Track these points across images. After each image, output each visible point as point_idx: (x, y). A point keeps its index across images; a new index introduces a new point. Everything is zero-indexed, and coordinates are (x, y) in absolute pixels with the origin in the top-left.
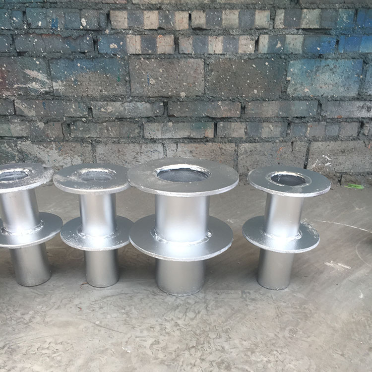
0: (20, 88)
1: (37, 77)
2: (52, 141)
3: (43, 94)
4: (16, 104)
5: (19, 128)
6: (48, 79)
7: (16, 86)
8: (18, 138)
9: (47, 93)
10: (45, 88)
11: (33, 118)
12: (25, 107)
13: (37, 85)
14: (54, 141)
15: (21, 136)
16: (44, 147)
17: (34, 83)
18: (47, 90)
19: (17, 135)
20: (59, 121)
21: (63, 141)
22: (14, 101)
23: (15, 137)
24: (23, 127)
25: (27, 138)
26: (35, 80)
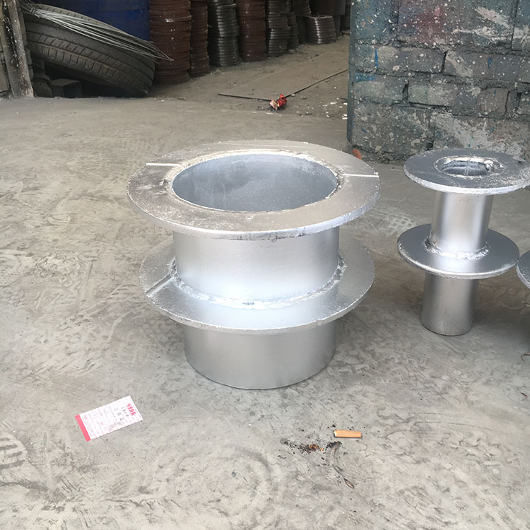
0: (461, 35)
1: (493, 20)
2: (485, 116)
3: (493, 45)
4: (447, 58)
5: (441, 92)
6: (509, 23)
7: (456, 31)
8: (434, 107)
9: (500, 43)
10: (499, 36)
11: (468, 80)
12: (460, 63)
13: (489, 32)
14: (488, 117)
15: (440, 104)
16: (469, 124)
17: (485, 28)
18: (503, 39)
19: (435, 103)
20: (506, 88)
21: (502, 118)
22: (446, 53)
23: (430, 105)
24: (448, 92)
25: (447, 108)
26: (488, 23)
